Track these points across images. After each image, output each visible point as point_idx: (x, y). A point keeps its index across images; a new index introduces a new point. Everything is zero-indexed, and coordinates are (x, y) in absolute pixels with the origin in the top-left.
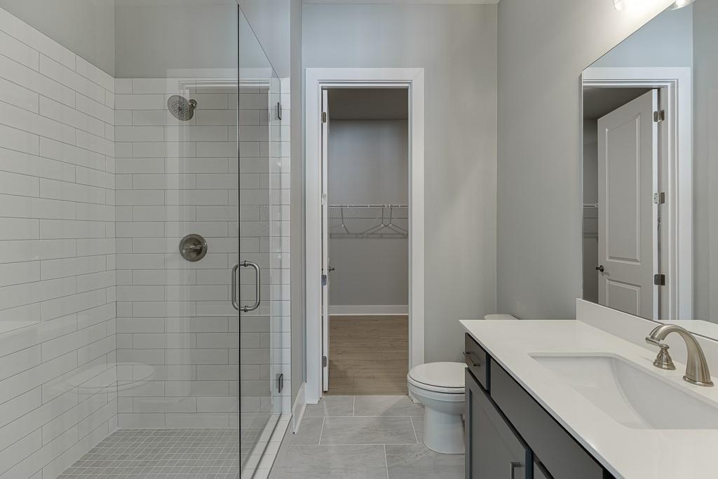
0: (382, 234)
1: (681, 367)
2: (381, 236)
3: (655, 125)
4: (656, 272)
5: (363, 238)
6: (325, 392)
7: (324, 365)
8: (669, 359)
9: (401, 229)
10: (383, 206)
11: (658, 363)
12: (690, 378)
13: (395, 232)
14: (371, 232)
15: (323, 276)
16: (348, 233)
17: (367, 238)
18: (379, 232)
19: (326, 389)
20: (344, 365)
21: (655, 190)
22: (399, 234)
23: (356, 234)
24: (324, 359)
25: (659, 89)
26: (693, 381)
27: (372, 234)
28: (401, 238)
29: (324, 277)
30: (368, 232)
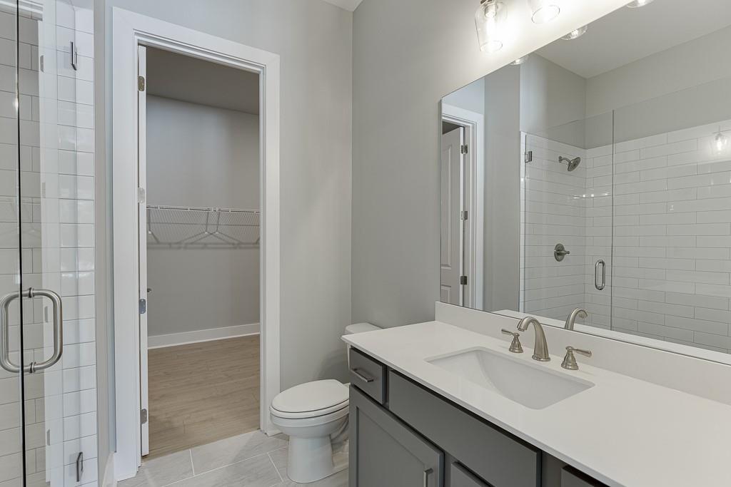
0: (205, 244)
1: (528, 351)
2: (205, 246)
3: (462, 155)
4: (461, 275)
5: (179, 248)
6: (144, 457)
7: (143, 421)
8: (519, 345)
9: (231, 238)
10: (209, 210)
11: (512, 349)
12: (537, 357)
13: (222, 242)
14: (191, 241)
15: (140, 301)
16: (158, 242)
17: (185, 248)
18: (202, 241)
19: (146, 452)
20: (166, 414)
21: (462, 209)
22: (229, 244)
23: (170, 244)
24: (143, 412)
25: (464, 127)
26: (539, 359)
27: (192, 243)
28: (230, 248)
29: (141, 303)
30: (186, 242)
